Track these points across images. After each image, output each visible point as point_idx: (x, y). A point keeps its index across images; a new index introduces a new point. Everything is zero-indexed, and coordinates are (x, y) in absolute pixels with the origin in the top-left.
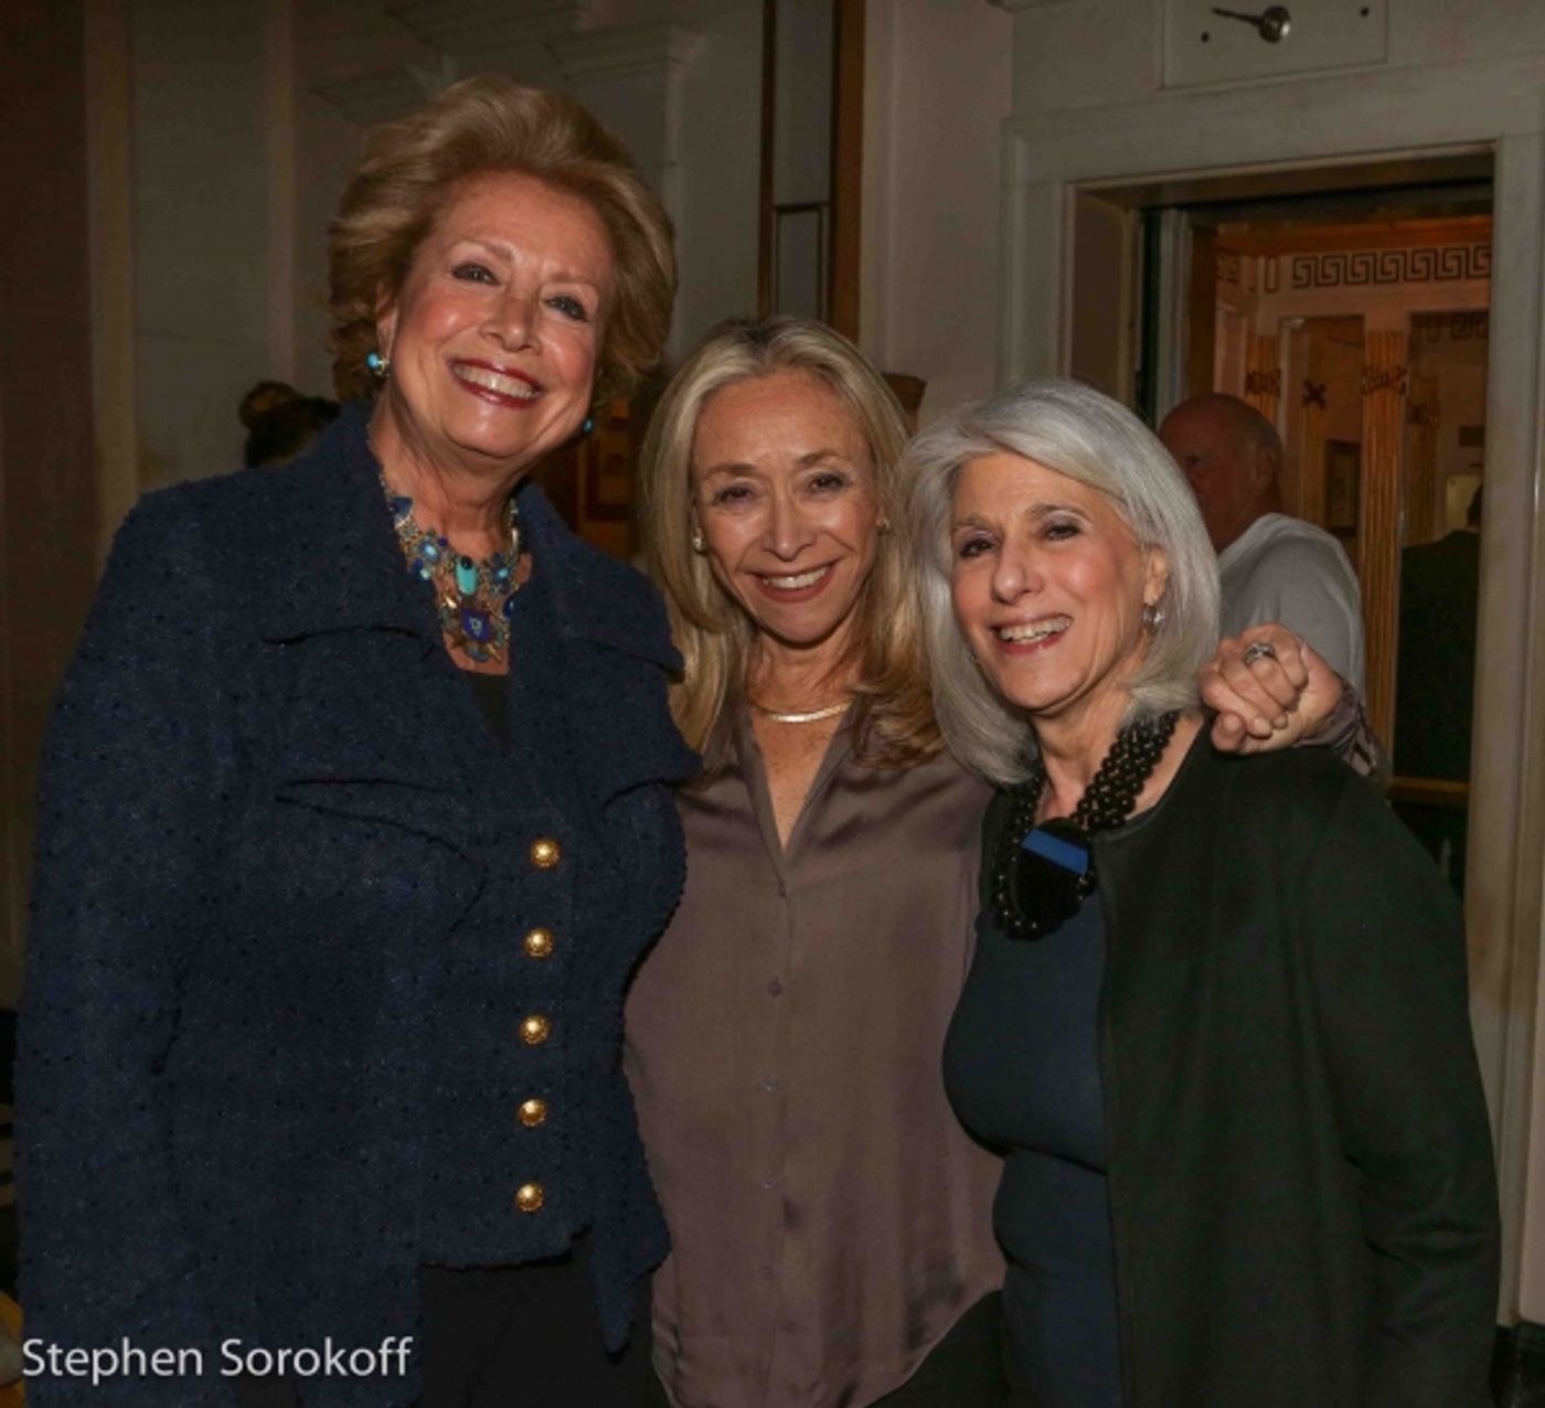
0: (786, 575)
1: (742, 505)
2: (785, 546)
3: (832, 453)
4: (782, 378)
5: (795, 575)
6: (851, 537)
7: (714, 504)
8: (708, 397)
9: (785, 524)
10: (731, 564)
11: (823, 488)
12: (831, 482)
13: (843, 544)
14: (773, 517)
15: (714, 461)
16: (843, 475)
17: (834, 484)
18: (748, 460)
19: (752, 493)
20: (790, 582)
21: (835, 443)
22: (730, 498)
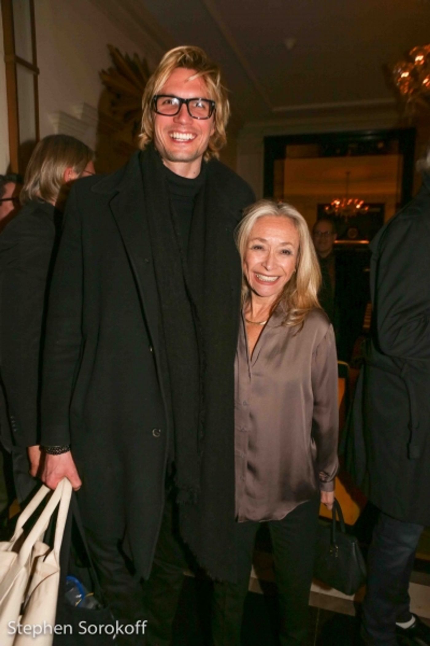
0: (266, 275)
1: (259, 252)
2: (269, 267)
3: (291, 244)
4: (283, 219)
5: (268, 276)
6: (287, 271)
7: (251, 249)
8: (259, 218)
9: (271, 261)
10: (251, 267)
11: (284, 254)
12: (286, 252)
13: (284, 272)
14: (268, 257)
15: (256, 236)
16: (291, 252)
17: (288, 253)
18: (267, 239)
19: (263, 248)
20: (266, 278)
21: (292, 241)
22: (256, 248)
